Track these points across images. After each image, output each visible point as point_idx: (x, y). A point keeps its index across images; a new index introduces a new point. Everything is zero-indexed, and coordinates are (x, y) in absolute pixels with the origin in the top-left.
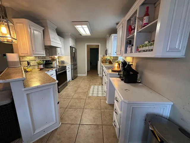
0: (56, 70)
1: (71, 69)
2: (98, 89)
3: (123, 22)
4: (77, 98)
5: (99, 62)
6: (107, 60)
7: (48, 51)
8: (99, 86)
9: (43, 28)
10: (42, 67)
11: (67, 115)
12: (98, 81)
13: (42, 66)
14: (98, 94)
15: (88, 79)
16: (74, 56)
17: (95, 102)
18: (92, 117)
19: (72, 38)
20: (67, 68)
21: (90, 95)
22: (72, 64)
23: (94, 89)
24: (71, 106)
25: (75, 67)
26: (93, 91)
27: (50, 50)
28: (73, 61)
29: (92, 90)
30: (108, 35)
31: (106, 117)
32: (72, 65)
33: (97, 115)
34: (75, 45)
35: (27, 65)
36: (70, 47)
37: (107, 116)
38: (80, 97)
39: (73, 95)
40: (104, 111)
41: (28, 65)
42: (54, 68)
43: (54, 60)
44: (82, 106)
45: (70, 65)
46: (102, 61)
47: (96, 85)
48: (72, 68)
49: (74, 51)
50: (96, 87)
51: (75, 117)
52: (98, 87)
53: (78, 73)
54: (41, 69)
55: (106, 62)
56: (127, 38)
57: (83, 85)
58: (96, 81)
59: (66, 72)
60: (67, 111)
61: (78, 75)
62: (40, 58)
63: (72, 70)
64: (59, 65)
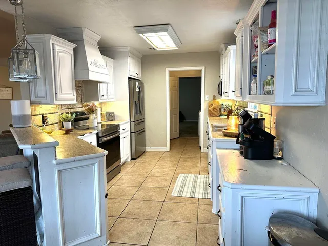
0: (97, 134)
1: (131, 133)
2: (195, 182)
3: (244, 28)
4: (143, 200)
5: (203, 115)
6: (223, 110)
7: (80, 92)
8: (200, 176)
9: (74, 45)
10: (70, 128)
11: (121, 229)
12: (198, 165)
13: (69, 125)
14: (193, 192)
15: (172, 159)
16: (136, 100)
17: (184, 208)
18: (175, 237)
19: (132, 58)
20: (121, 130)
21: (175, 193)
22: (133, 120)
23: (184, 181)
24: (129, 214)
25: (140, 127)
26: (183, 186)
27: (83, 88)
28: (136, 113)
29: (180, 184)
30: (223, 46)
31: (206, 238)
32: (133, 124)
33: (187, 234)
34: (140, 73)
35: (41, 123)
36: (129, 78)
37: (208, 237)
38: (151, 197)
39: (133, 192)
40: (204, 227)
41: (43, 122)
42: (93, 128)
43: (92, 110)
44: (153, 215)
45: (129, 123)
46: (209, 111)
47: (191, 173)
48: (133, 131)
49: (137, 89)
50: (191, 177)
51: (138, 233)
52: (196, 178)
53: (147, 142)
54: (67, 132)
55: (221, 115)
56: (252, 61)
57: (159, 172)
58: (191, 164)
59: (118, 138)
60: (122, 222)
61: (148, 148)
62: (63, 107)
63: (133, 134)
64: (103, 123)
